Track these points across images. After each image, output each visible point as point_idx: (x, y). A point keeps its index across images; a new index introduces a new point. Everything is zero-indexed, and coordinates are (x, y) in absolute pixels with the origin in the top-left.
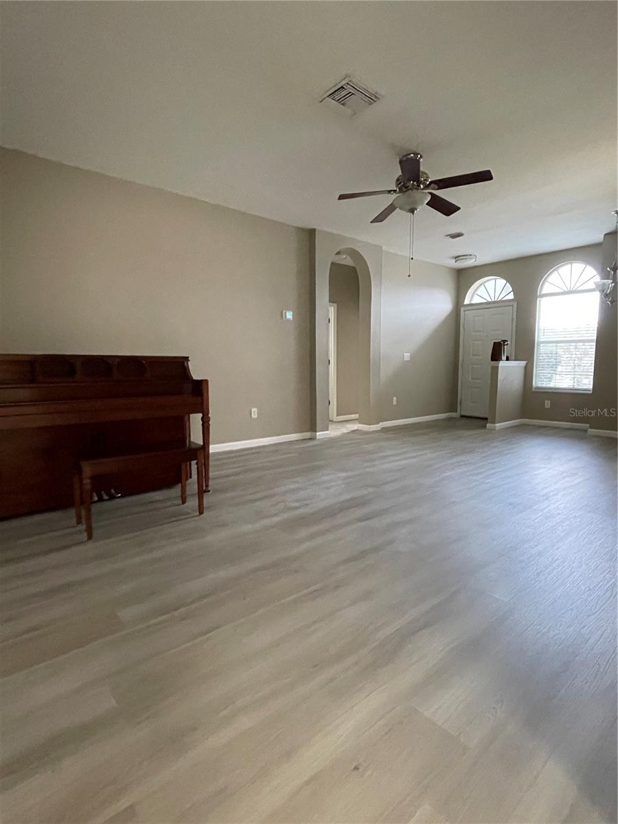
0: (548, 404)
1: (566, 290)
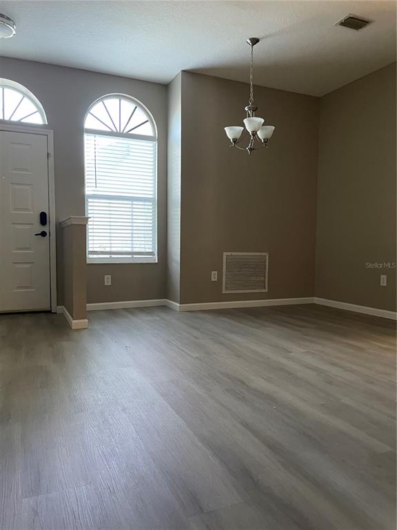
0: (108, 280)
1: (115, 131)
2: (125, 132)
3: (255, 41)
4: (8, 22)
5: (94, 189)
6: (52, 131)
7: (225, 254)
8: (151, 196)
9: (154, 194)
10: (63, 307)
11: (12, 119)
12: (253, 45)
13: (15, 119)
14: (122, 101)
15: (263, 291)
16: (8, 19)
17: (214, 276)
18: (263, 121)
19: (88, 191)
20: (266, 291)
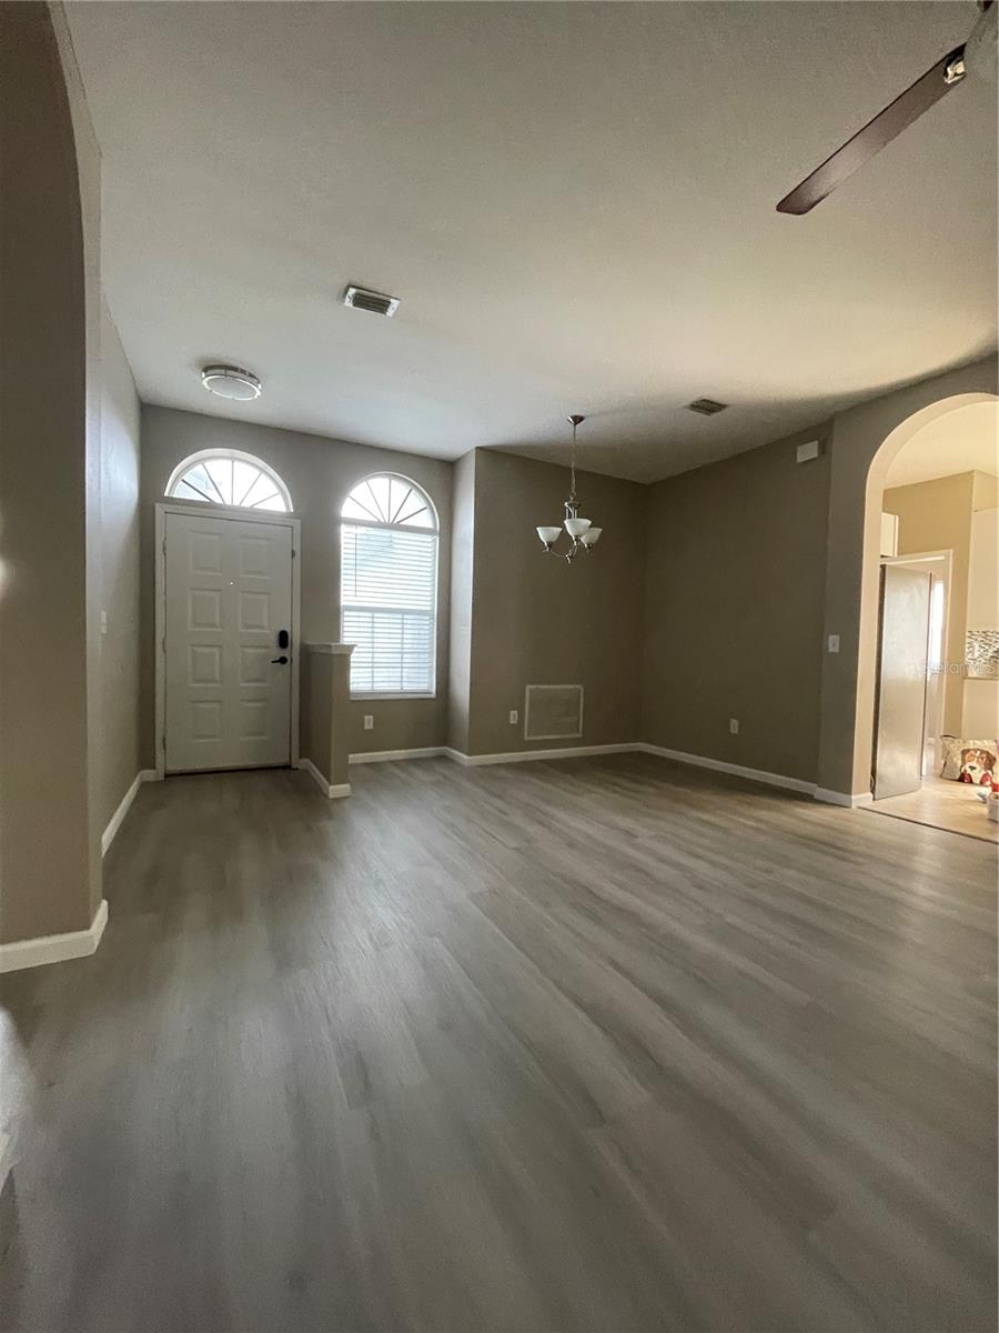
0: (369, 722)
1: (382, 520)
2: (396, 521)
3: (577, 420)
4: (251, 380)
5: (354, 598)
6: (299, 521)
7: (529, 687)
8: (428, 608)
9: (433, 605)
10: (306, 760)
11: (243, 505)
12: (576, 424)
13: (247, 504)
14: (393, 482)
15: (577, 736)
16: (251, 376)
17: (513, 717)
18: (590, 522)
19: (344, 601)
20: (580, 735)
